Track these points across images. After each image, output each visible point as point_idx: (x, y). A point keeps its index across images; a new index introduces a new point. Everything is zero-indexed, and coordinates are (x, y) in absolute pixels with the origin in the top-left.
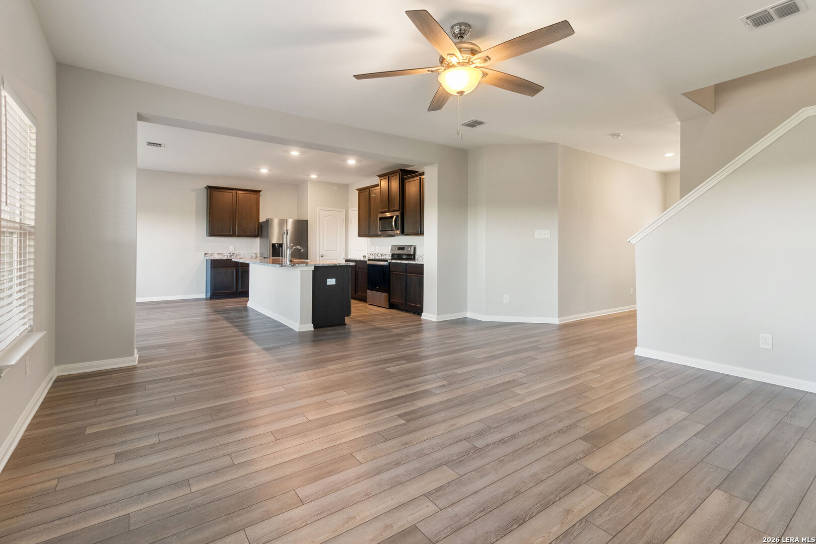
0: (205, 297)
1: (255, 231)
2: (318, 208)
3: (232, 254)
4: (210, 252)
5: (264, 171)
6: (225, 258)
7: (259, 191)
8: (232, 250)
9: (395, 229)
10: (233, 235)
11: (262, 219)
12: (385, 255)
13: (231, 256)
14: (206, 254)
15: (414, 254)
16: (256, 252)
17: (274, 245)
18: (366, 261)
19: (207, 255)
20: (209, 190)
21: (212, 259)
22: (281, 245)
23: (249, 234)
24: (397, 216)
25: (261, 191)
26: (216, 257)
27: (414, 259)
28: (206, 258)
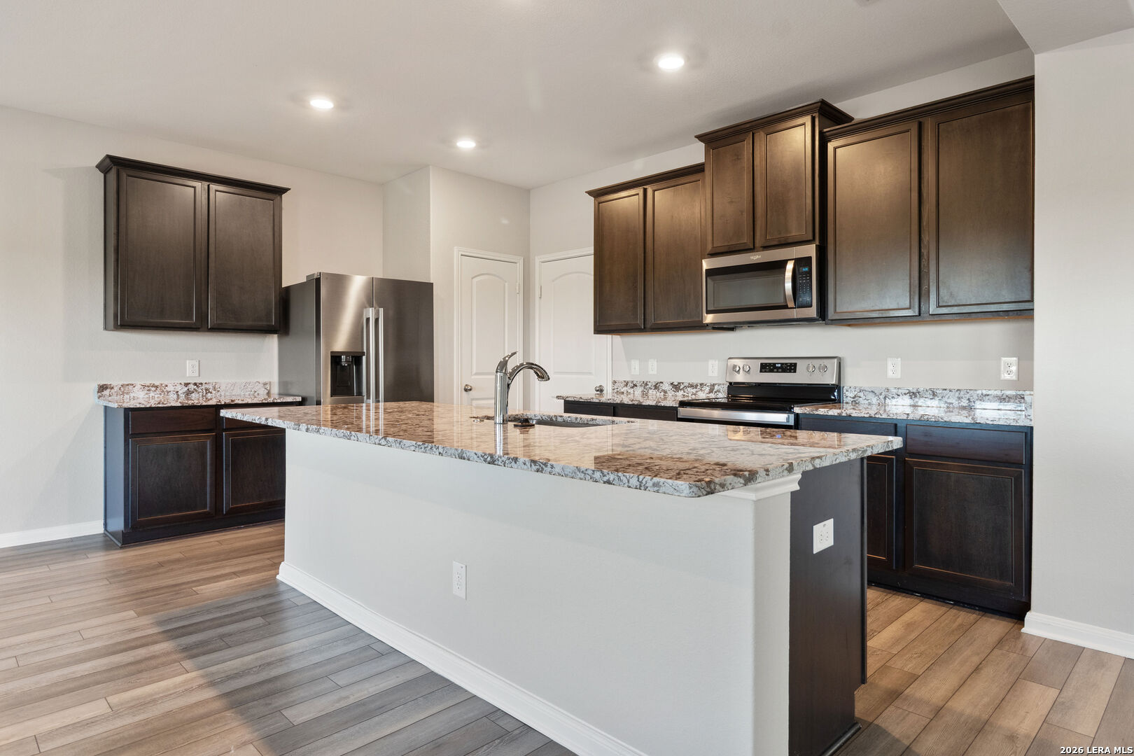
0: (101, 530)
1: (268, 315)
2: (456, 249)
3: (192, 387)
4: (116, 383)
5: (322, 104)
6: (173, 402)
7: (280, 191)
8: (190, 372)
9: (791, 304)
10: (198, 325)
11: (292, 276)
12: (691, 386)
13: (188, 393)
14: (102, 388)
15: (837, 387)
16: (266, 380)
17: (336, 358)
18: (675, 409)
19: (107, 392)
20: (112, 175)
21: (132, 404)
22: (357, 359)
23: (249, 323)
24: (802, 262)
25: (285, 190)
26: (140, 399)
27: (837, 402)
28: (103, 403)
